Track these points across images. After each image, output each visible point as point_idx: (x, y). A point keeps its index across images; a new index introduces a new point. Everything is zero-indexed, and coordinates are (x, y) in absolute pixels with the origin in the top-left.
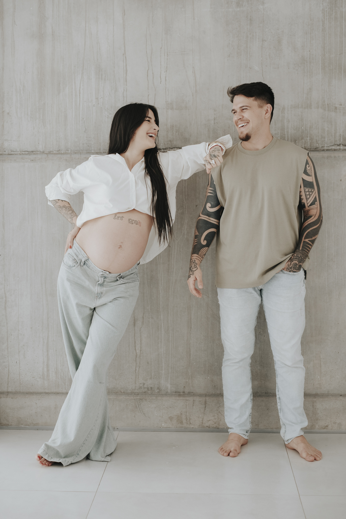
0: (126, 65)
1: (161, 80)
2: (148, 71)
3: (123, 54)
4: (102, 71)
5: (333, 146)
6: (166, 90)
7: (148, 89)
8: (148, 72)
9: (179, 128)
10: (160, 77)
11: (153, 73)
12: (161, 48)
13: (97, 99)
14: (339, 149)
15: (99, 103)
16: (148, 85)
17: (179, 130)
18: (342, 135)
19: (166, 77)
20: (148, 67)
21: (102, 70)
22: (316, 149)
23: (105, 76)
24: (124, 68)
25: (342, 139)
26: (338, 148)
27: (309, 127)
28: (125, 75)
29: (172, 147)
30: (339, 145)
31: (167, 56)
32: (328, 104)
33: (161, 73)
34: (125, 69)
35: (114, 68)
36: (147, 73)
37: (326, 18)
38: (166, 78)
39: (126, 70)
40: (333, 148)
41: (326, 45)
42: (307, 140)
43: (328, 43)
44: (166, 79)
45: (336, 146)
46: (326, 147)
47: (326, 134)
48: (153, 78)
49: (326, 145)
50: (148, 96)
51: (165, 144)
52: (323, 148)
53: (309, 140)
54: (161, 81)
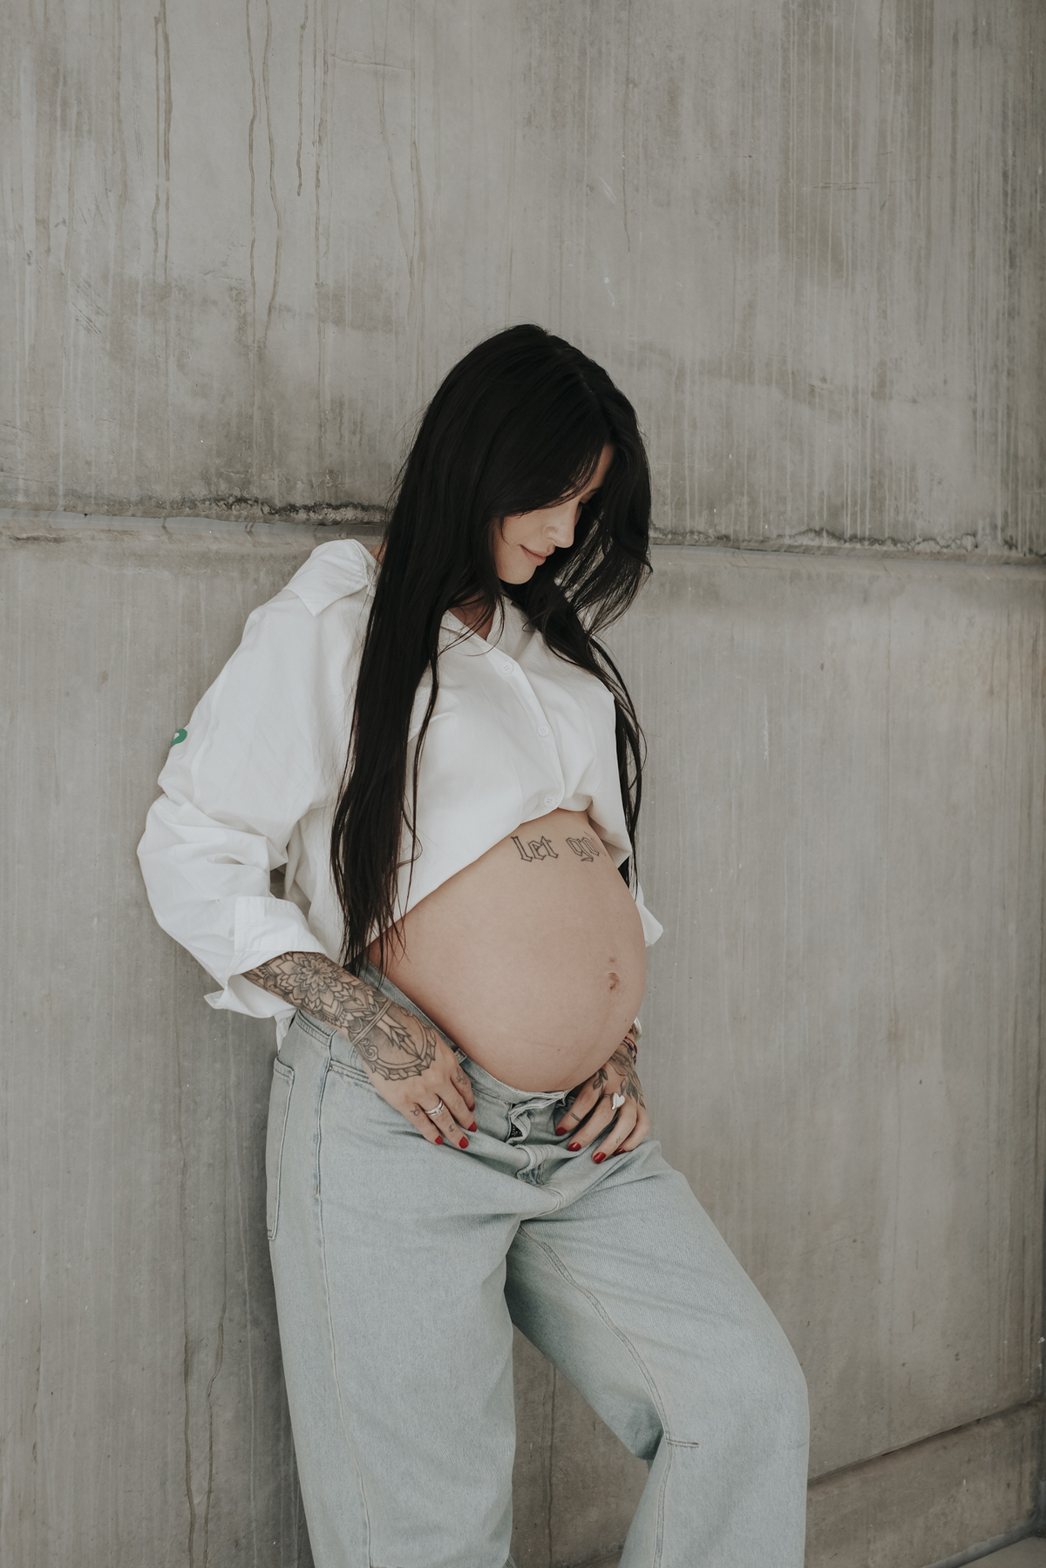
0: (168, 78)
1: (300, 176)
2: (252, 123)
3: (157, 21)
4: (65, 83)
5: (804, 533)
6: (317, 229)
7: (252, 214)
8: (251, 130)
9: (362, 415)
10: (298, 163)
11: (271, 140)
12: (303, 27)
13: (42, 223)
14: (819, 548)
15: (48, 251)
16: (252, 194)
17: (361, 422)
18: (826, 494)
19: (318, 167)
20: (255, 106)
21: (64, 77)
22: (762, 542)
23: (79, 113)
24: (158, 89)
25: (825, 509)
26: (816, 542)
27: (746, 453)
28: (162, 126)
29: (338, 504)
30: (818, 533)
31: (325, 73)
32: (793, 373)
33: (300, 144)
34: (162, 92)
35: (119, 78)
36: (250, 135)
37: (791, 40)
38: (318, 172)
39: (169, 102)
40: (806, 541)
41: (791, 144)
42: (740, 505)
43: (795, 136)
44: (318, 180)
45: (812, 535)
46: (788, 537)
47: (788, 487)
48: (272, 162)
49: (788, 531)
50: (252, 246)
51: (312, 486)
52: (780, 541)
53: (745, 507)
54: (301, 185)
